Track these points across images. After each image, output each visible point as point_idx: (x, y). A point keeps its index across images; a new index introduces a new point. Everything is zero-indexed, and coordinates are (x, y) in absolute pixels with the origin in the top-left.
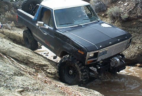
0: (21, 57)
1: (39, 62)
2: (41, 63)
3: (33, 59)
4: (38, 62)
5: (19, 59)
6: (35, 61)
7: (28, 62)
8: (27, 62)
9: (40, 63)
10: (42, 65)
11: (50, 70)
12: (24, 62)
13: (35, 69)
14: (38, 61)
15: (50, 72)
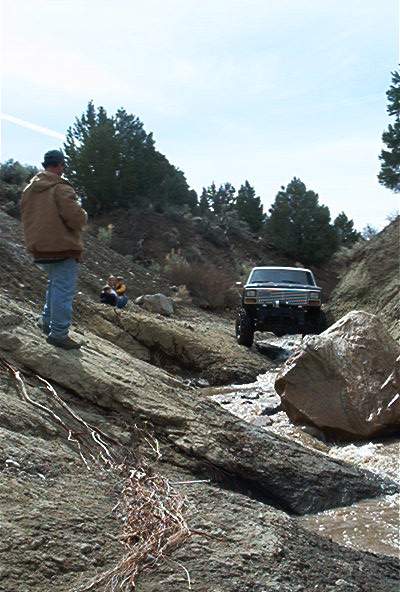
0: (87, 386)
1: (156, 408)
2: (163, 413)
3: (137, 396)
4: (151, 407)
5: (79, 391)
6: (141, 405)
7: (114, 405)
8: (109, 406)
9: (155, 411)
10: (164, 418)
11: (186, 441)
12: (99, 403)
13: (131, 430)
14: (152, 403)
15: (186, 445)
